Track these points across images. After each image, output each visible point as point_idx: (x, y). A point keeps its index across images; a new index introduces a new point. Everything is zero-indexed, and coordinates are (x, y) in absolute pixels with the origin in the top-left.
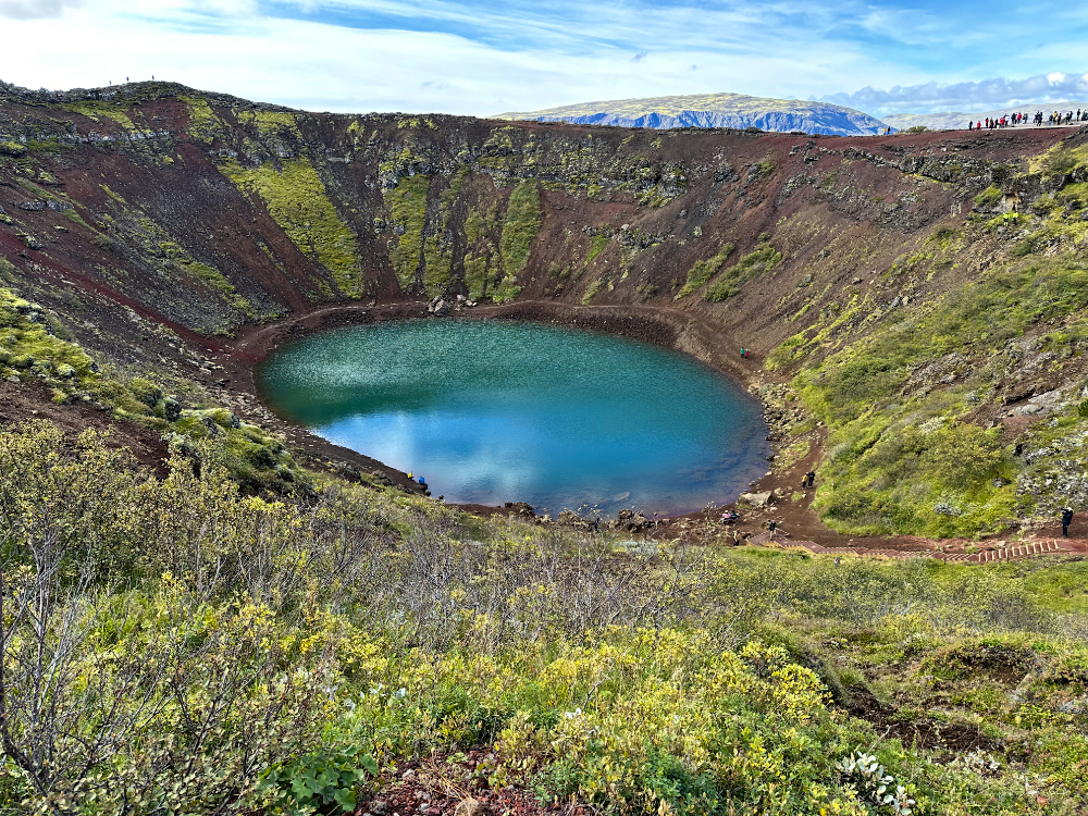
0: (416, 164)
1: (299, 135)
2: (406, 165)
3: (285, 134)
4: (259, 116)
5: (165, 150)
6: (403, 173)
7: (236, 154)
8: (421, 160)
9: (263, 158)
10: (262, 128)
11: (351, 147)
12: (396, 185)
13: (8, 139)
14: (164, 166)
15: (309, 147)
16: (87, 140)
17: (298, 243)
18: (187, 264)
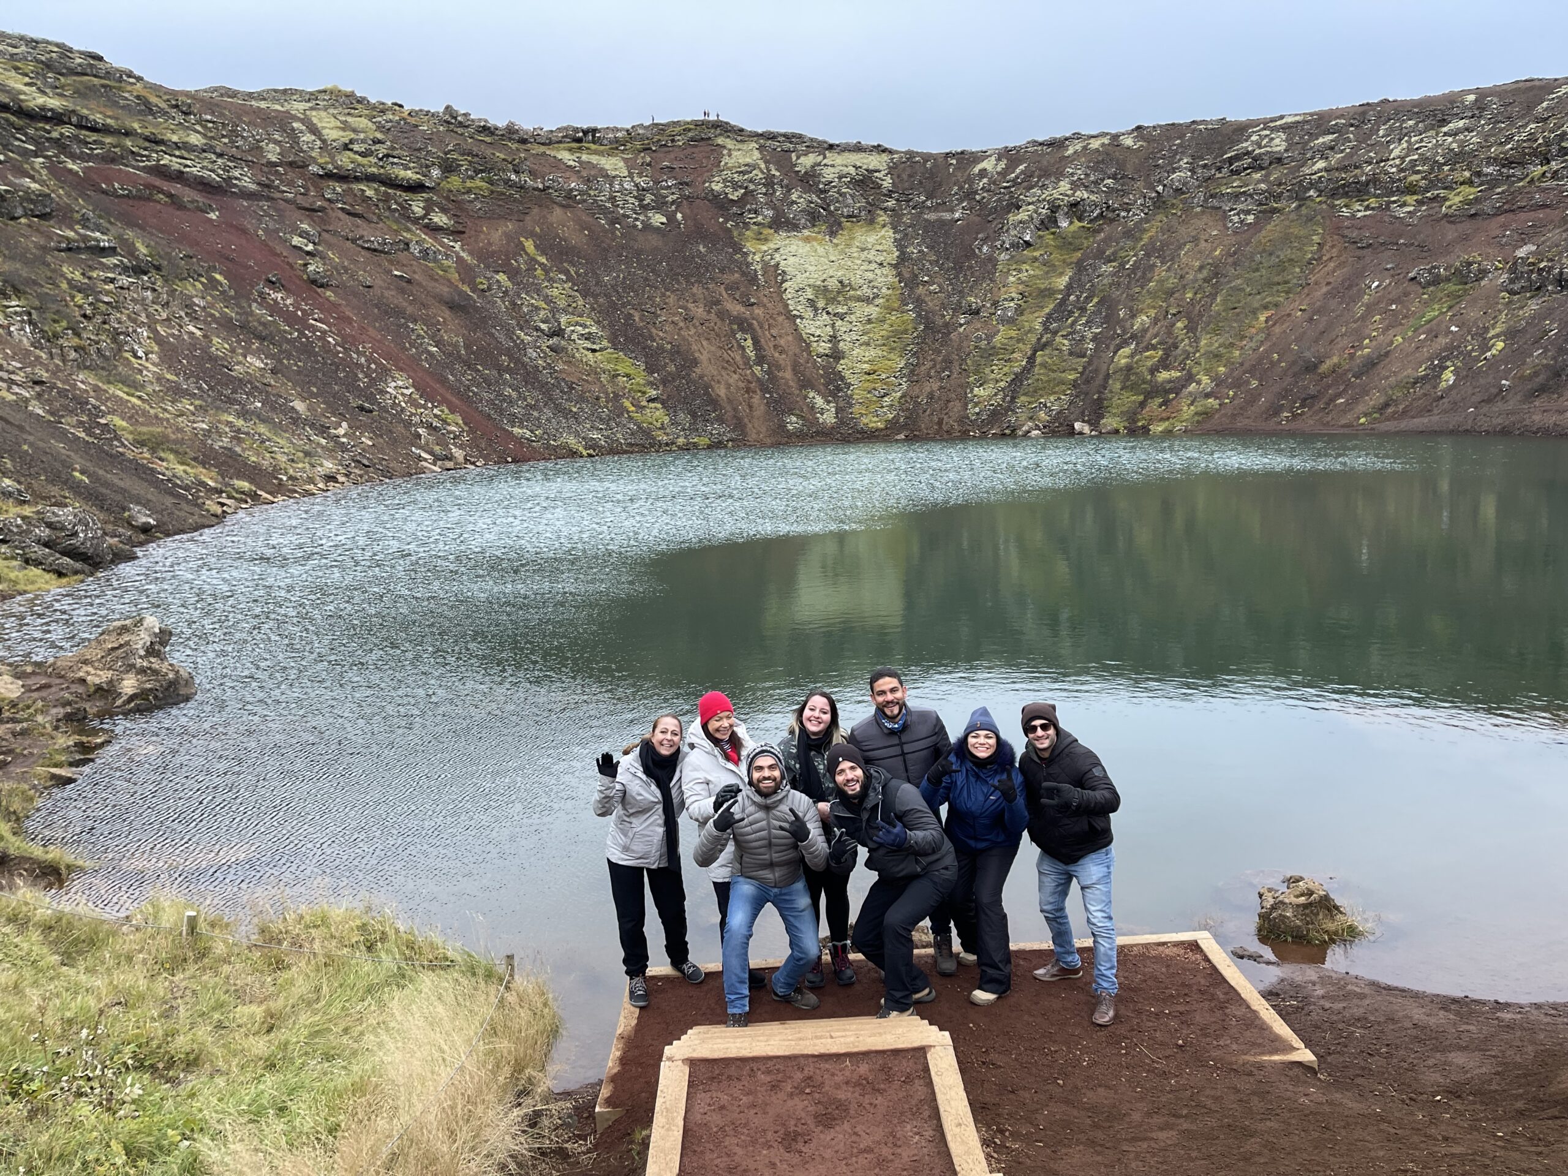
0: (1075, 205)
1: (887, 183)
2: (1054, 209)
3: (865, 182)
4: (832, 157)
5: (660, 205)
6: (1048, 223)
7: (770, 213)
8: (1086, 196)
9: (813, 218)
10: (829, 174)
11: (970, 195)
12: (1028, 244)
13: (406, 168)
14: (647, 227)
15: (897, 200)
16: (541, 186)
17: (812, 338)
18: (594, 351)
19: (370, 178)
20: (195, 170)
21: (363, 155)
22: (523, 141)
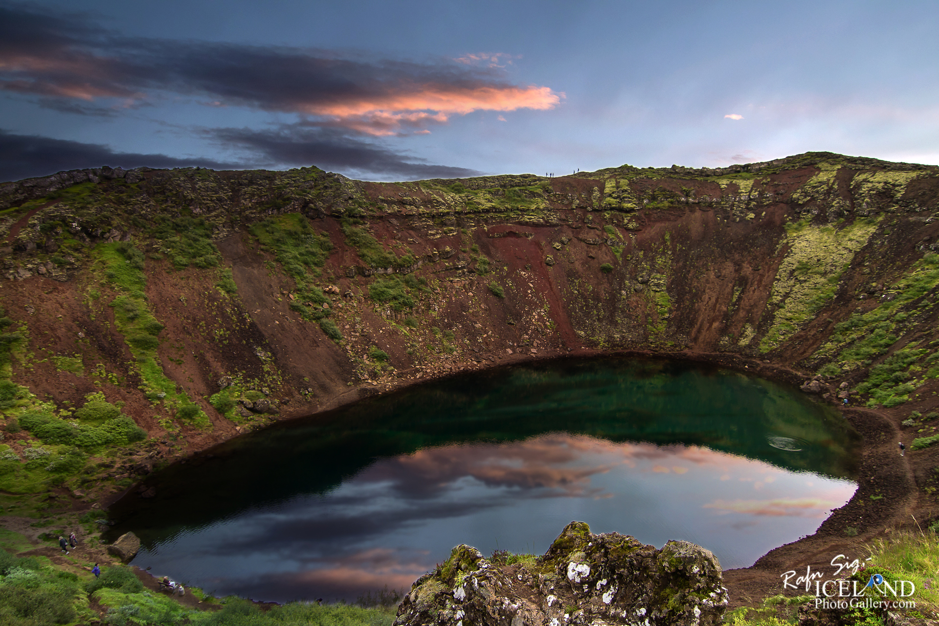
1: (901, 194)
4: (877, 175)
5: (757, 208)
7: (817, 212)
9: (838, 216)
10: (866, 188)
13: (630, 202)
14: (743, 220)
15: (900, 206)
16: (697, 201)
17: (776, 294)
18: (657, 291)
19: (612, 209)
20: (534, 219)
21: (614, 198)
22: (708, 176)
